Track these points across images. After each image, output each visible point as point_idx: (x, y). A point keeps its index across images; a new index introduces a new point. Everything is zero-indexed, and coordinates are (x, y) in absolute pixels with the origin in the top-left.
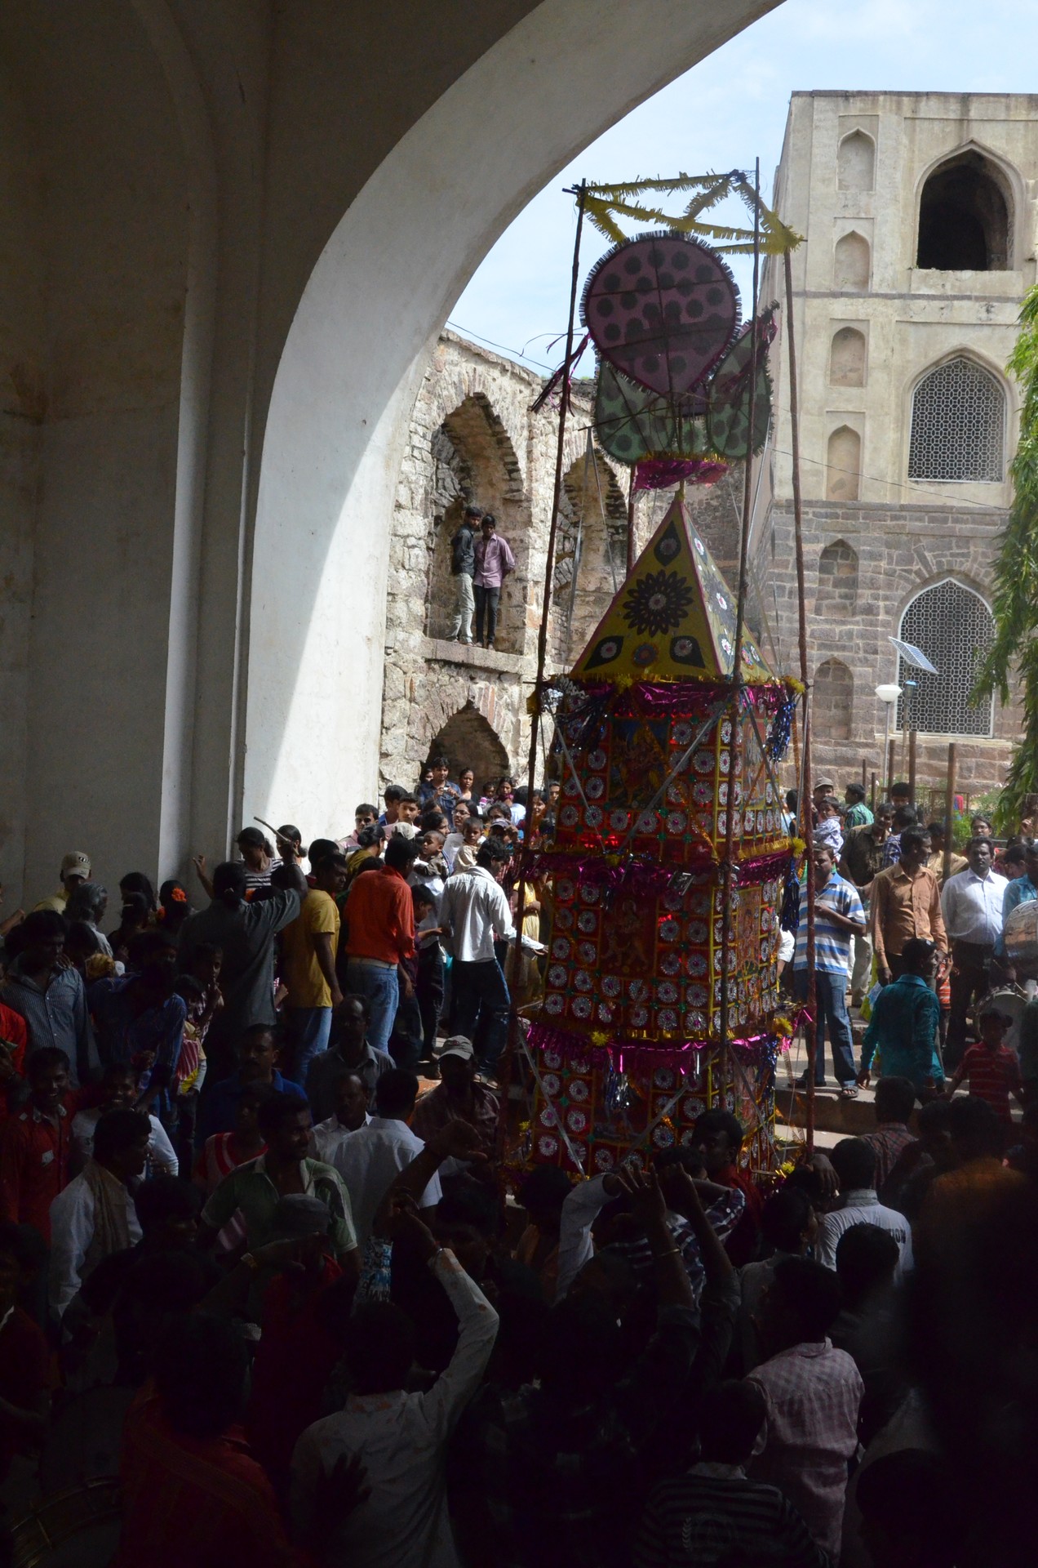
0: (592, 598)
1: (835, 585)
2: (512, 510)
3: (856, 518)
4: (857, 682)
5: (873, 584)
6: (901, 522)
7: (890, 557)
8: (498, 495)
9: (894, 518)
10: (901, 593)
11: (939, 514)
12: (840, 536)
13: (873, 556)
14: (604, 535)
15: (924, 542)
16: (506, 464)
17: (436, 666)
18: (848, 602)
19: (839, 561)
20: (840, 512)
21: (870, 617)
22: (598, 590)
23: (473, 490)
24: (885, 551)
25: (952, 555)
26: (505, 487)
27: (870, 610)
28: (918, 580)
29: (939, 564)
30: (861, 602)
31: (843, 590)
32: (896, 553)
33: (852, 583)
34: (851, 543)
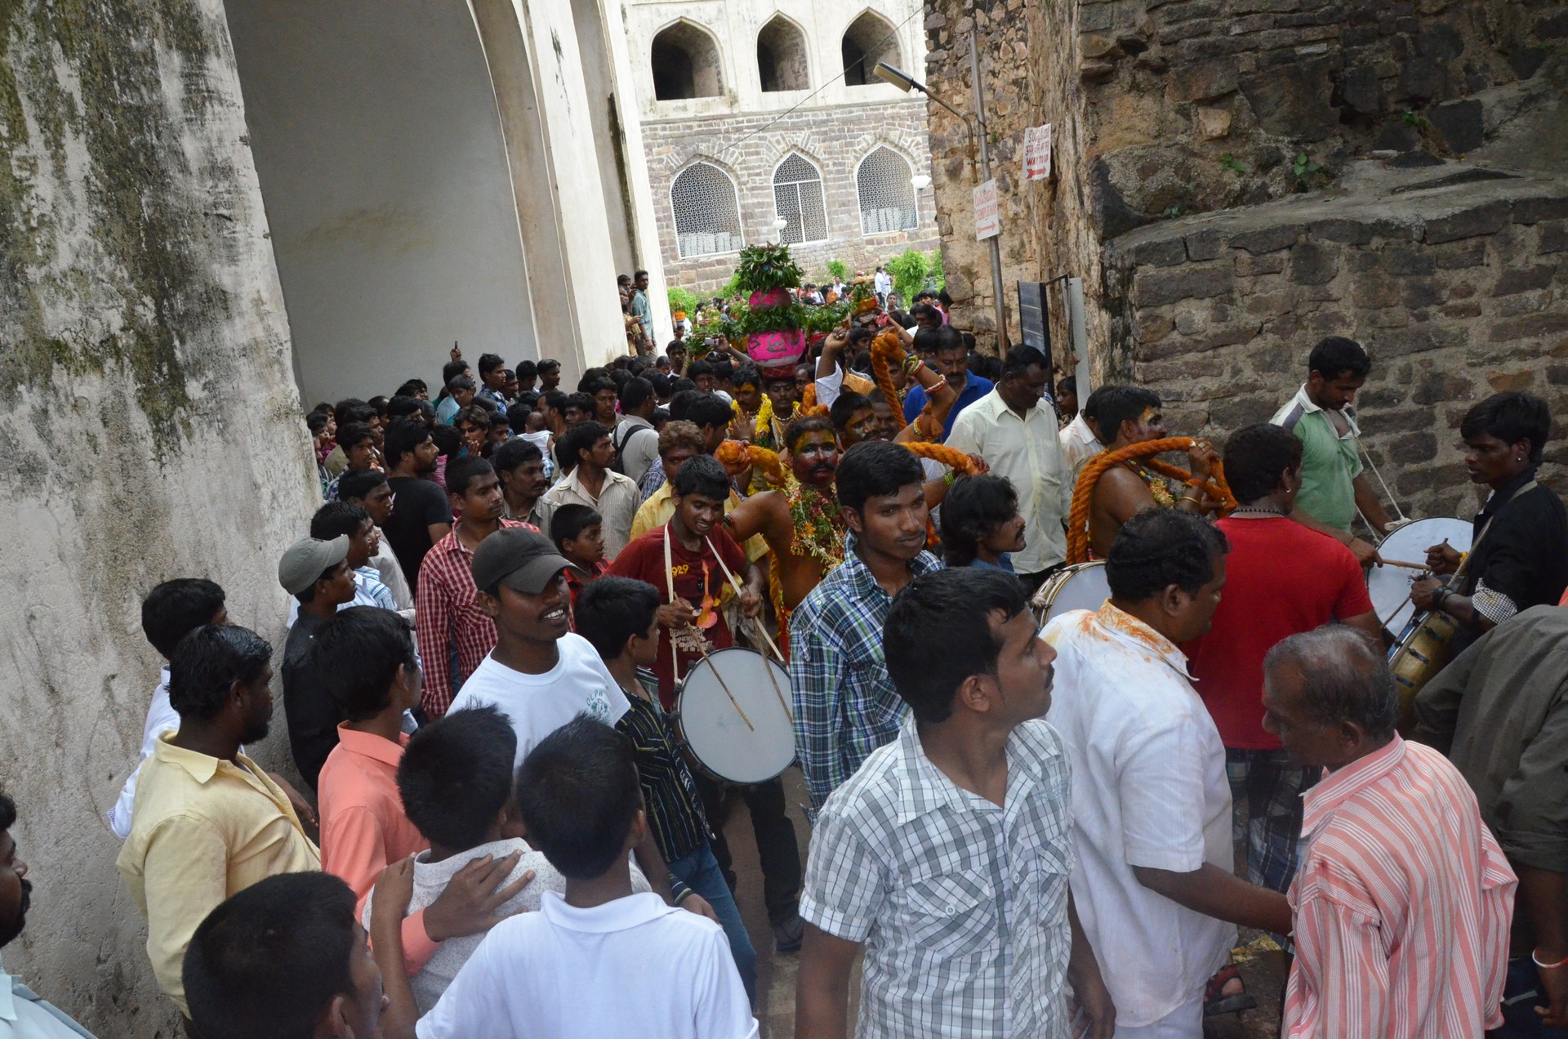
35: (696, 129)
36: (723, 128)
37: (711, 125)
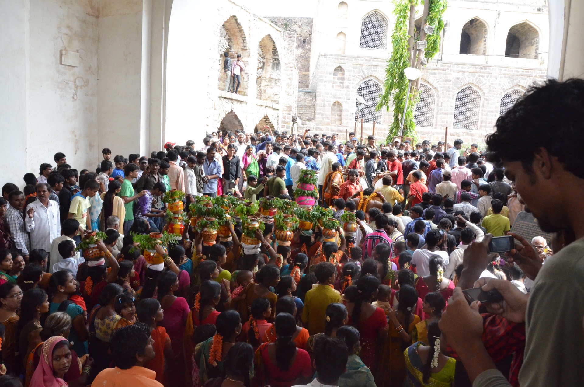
0: (268, 80)
1: (338, 79)
2: (244, 52)
3: (344, 59)
4: (344, 108)
5: (349, 79)
6: (357, 61)
7: (354, 71)
8: (240, 48)
9: (355, 60)
10: (357, 82)
11: (368, 59)
12: (339, 65)
13: (349, 71)
14: (272, 61)
15: (364, 67)
16: (242, 38)
17: (222, 99)
18: (341, 84)
19: (339, 72)
20: (340, 57)
21: (348, 89)
22: (270, 78)
23: (232, 46)
24: (352, 69)
25: (372, 71)
26: (242, 45)
27: (348, 87)
28: (362, 78)
29: (368, 73)
30: (345, 85)
31: (340, 81)
32: (355, 70)
33: (343, 79)
34: (343, 67)
35: (520, 73)
36: (534, 74)
37: (528, 72)
